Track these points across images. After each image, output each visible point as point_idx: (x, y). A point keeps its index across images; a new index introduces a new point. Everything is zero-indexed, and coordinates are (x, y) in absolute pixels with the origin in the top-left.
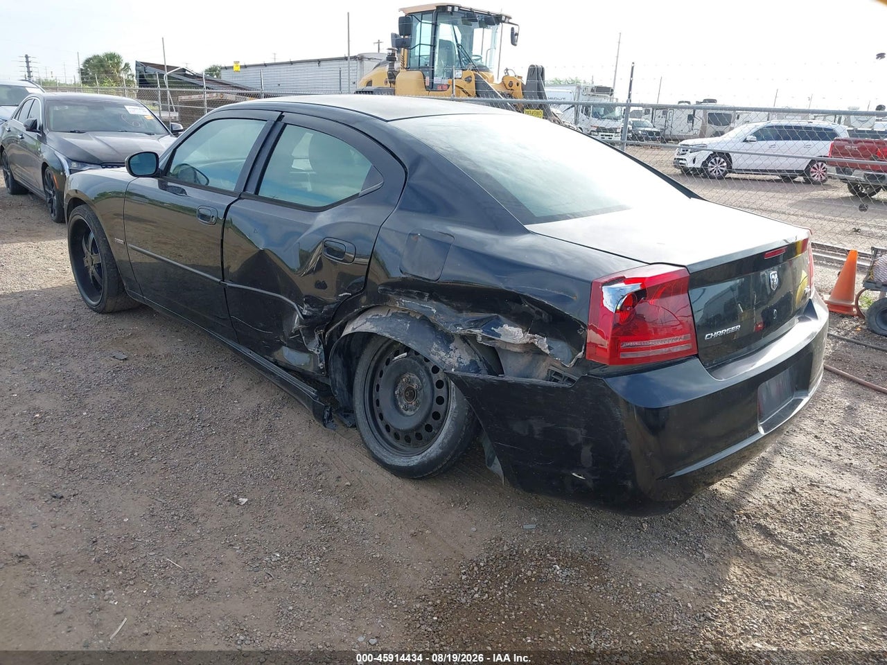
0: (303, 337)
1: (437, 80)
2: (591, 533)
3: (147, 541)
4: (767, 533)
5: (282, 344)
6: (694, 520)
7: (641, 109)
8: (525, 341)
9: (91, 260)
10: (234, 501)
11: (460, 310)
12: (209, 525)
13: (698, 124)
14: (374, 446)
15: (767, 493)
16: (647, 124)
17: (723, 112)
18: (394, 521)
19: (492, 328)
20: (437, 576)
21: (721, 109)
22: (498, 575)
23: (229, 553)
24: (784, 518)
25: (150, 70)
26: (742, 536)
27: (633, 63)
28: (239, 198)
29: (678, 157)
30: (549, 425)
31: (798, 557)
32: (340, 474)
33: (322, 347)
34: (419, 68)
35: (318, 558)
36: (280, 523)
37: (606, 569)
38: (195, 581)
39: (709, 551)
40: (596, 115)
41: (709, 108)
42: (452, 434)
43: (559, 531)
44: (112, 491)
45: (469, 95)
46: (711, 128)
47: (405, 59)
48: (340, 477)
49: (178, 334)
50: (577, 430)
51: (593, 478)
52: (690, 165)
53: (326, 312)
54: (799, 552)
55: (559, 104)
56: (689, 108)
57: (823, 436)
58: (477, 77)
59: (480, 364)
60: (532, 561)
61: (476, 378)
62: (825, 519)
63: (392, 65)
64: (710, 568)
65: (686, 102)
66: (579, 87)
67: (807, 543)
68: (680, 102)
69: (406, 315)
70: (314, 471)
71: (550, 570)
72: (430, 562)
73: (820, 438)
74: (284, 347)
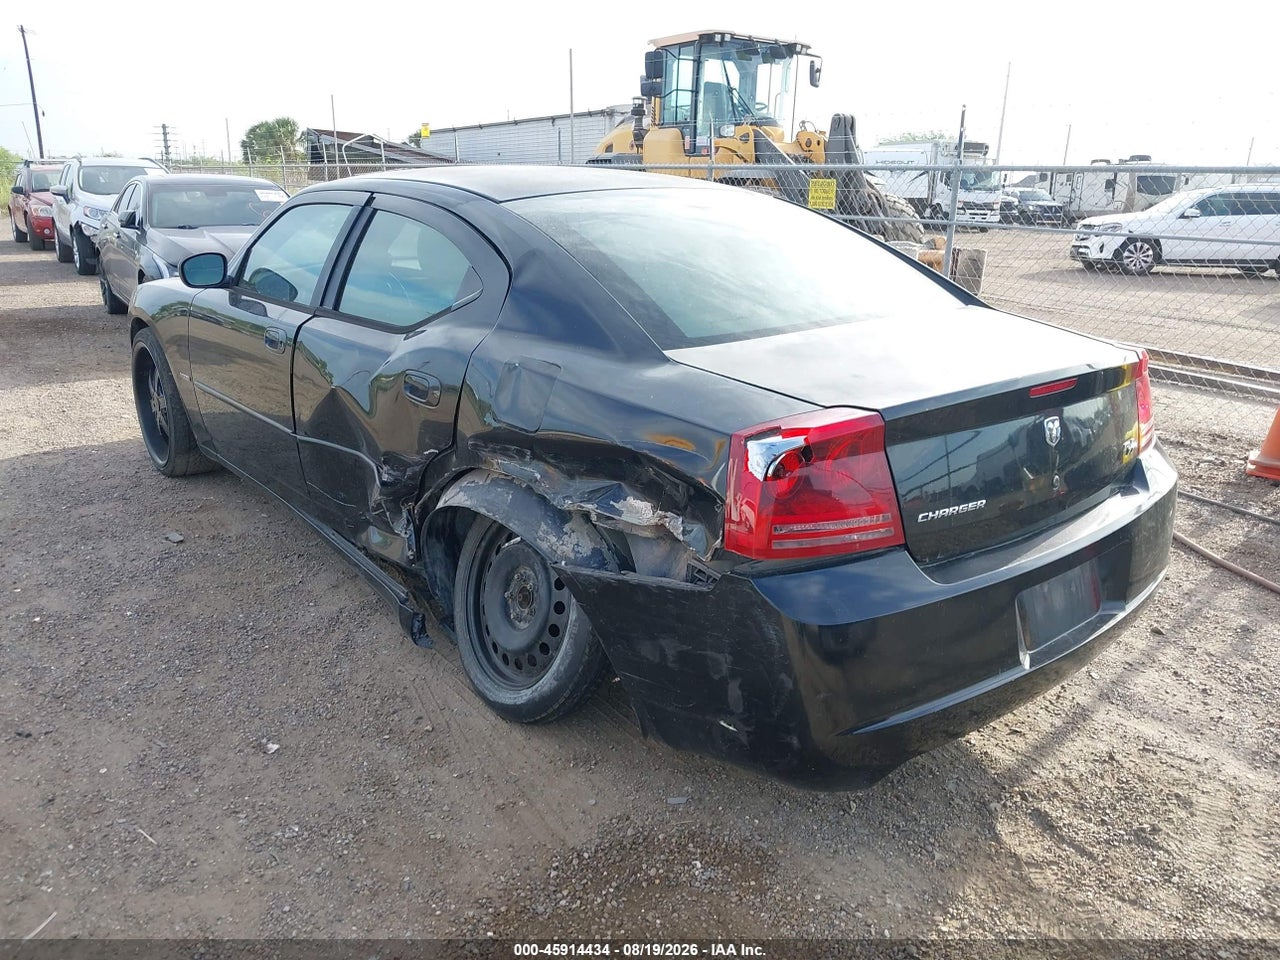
0: (388, 514)
1: (701, 141)
2: (766, 814)
3: (121, 802)
4: (1046, 824)
5: (368, 523)
6: (935, 800)
7: (1034, 173)
8: (653, 521)
9: (159, 402)
10: (261, 748)
11: (571, 475)
12: (215, 781)
13: (1122, 192)
14: (475, 672)
15: (1066, 760)
16: (1043, 196)
17: (1162, 174)
18: (478, 786)
19: (612, 502)
20: (514, 870)
21: (1160, 170)
22: (605, 873)
23: (230, 823)
24: (1082, 801)
25: (325, 140)
26: (1003, 828)
27: (964, 106)
28: (314, 316)
29: (1078, 244)
30: (685, 647)
31: (1085, 863)
32: (423, 714)
33: (411, 527)
34: (676, 124)
35: (351, 836)
36: (314, 782)
37: (771, 870)
38: (167, 862)
39: (944, 848)
40: (965, 185)
41: (1140, 170)
42: (570, 657)
43: (720, 808)
44: (99, 728)
45: (745, 161)
46: (1141, 198)
47: (657, 113)
48: (420, 718)
49: (266, 506)
50: (720, 657)
51: (746, 729)
52: (1093, 254)
53: (410, 478)
54: (1091, 856)
55: (904, 170)
56: (1107, 170)
57: (1185, 673)
58: (757, 134)
59: (607, 555)
60: (663, 853)
61: (589, 576)
62: (1149, 805)
63: (639, 121)
64: (937, 875)
65: (1101, 161)
66: (936, 145)
67: (1107, 842)
68: (1094, 161)
69: (509, 481)
70: (386, 707)
71: (686, 867)
72: (511, 849)
73: (1180, 676)
74: (371, 527)
